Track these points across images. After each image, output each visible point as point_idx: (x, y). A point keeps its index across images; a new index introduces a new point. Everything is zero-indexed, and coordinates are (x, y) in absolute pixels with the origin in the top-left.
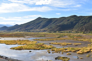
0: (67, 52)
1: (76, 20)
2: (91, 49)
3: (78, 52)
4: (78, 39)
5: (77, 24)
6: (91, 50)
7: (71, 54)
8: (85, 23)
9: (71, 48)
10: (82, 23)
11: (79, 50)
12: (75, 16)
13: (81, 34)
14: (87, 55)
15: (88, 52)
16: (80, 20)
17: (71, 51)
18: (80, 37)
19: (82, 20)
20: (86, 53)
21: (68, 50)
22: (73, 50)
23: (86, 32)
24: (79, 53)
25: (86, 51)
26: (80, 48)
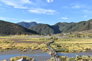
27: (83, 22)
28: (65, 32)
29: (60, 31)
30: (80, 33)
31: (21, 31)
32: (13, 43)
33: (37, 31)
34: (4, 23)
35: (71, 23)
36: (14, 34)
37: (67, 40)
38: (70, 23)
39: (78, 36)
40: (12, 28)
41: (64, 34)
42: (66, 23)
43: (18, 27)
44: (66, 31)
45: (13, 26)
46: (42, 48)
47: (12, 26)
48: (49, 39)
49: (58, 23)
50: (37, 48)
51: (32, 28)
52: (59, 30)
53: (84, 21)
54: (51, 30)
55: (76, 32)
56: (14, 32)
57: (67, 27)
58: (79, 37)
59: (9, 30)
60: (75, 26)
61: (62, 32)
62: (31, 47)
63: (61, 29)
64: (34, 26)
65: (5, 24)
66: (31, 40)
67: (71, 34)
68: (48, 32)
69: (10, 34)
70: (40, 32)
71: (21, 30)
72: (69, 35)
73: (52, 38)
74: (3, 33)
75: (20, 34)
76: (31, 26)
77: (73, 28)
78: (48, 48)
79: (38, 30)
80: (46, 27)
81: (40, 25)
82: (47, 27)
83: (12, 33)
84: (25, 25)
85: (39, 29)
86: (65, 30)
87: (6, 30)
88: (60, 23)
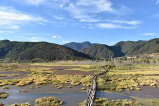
0: (2, 86)
1: (8, 47)
2: (33, 79)
3: (18, 84)
4: (14, 70)
5: (10, 51)
6: (34, 81)
7: (8, 88)
8: (21, 50)
9: (6, 80)
10: (16, 50)
11: (18, 82)
12: (7, 41)
13: (16, 64)
14: (31, 86)
15: (31, 83)
16: (14, 46)
17: (7, 84)
18: (16, 67)
19: (17, 47)
20: (28, 84)
21: (3, 84)
22: (11, 83)
23: (21, 62)
24: (19, 86)
25: (28, 82)
26: (19, 80)
27: (155, 39)
30: (151, 55)
31: (69, 55)
32: (54, 73)
33: (91, 54)
35: (139, 41)
36: (61, 59)
37: (126, 68)
38: (137, 42)
39: (145, 61)
40: (58, 52)
41: (128, 58)
42: (132, 42)
43: (65, 50)
44: (131, 54)
45: (59, 49)
46: (85, 83)
47: (57, 49)
48: (102, 67)
49: (119, 43)
50: (77, 83)
51: (85, 50)
52: (122, 51)
53: (157, 39)
54: (110, 52)
55: (145, 55)
57: (133, 47)
58: (148, 62)
59: (54, 55)
60: (144, 45)
61: (125, 54)
63: (124, 51)
64: (88, 47)
65: (49, 46)
66: (78, 69)
67: (138, 57)
68: (106, 56)
69: (55, 59)
70: (95, 56)
71: (69, 53)
72: (134, 59)
73: (107, 66)
74: (47, 58)
75: (68, 59)
76: (83, 48)
77: (141, 49)
78: (91, 84)
80: (102, 49)
81: (96, 45)
82: (105, 49)
83: (58, 58)
84: (75, 46)
85: (94, 51)
86: (129, 51)
87: (51, 54)
88: (122, 43)
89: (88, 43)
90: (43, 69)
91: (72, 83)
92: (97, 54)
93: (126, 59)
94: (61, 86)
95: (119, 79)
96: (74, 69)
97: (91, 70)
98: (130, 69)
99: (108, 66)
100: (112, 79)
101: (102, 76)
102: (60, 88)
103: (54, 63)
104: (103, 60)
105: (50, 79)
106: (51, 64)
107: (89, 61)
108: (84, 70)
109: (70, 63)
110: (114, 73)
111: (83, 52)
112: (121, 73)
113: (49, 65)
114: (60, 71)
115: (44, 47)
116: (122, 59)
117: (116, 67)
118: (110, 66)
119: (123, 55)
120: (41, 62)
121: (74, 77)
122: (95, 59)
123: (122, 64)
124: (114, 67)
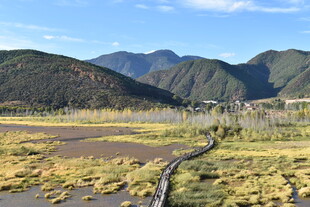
28: (294, 91)
29: (275, 86)
31: (108, 92)
32: (52, 152)
33: (176, 90)
34: (43, 62)
36: (82, 104)
37: (273, 137)
40: (75, 82)
41: (288, 102)
42: (299, 51)
43: (96, 77)
44: (298, 89)
45: (78, 72)
46: (137, 184)
47: (73, 72)
48: (201, 132)
49: (263, 54)
51: (158, 77)
52: (270, 81)
54: (233, 83)
56: (82, 97)
57: (304, 68)
59: (61, 91)
61: (279, 89)
62: (98, 178)
63: (275, 79)
64: (166, 67)
65: (46, 65)
68: (223, 94)
70: (188, 95)
71: (108, 87)
73: (216, 129)
74: (40, 102)
75: (105, 103)
76: (152, 70)
79: (180, 84)
80: (211, 74)
81: (191, 61)
82: (218, 74)
84: (128, 64)
85: (185, 81)
86: (293, 81)
87: (51, 88)
88: (271, 55)
89: (168, 55)
90: (23, 136)
91: (98, 185)
92: (194, 90)
93: (281, 106)
94: (62, 197)
95: (243, 172)
96: (118, 138)
97: (168, 141)
98: (286, 138)
99: (220, 131)
100: (220, 172)
101: (193, 162)
102: (58, 202)
103: (60, 116)
104: (211, 107)
105: (36, 171)
106: (51, 121)
107: (168, 112)
108: (146, 142)
109: (107, 117)
110: (233, 154)
111: (151, 82)
112: (254, 153)
113: (44, 124)
114: (72, 144)
115: (31, 66)
116: (269, 106)
117: (243, 132)
118: (226, 130)
119: (272, 92)
120: (22, 112)
121: (107, 167)
122: (186, 106)
123: (263, 124)
124: (239, 130)
